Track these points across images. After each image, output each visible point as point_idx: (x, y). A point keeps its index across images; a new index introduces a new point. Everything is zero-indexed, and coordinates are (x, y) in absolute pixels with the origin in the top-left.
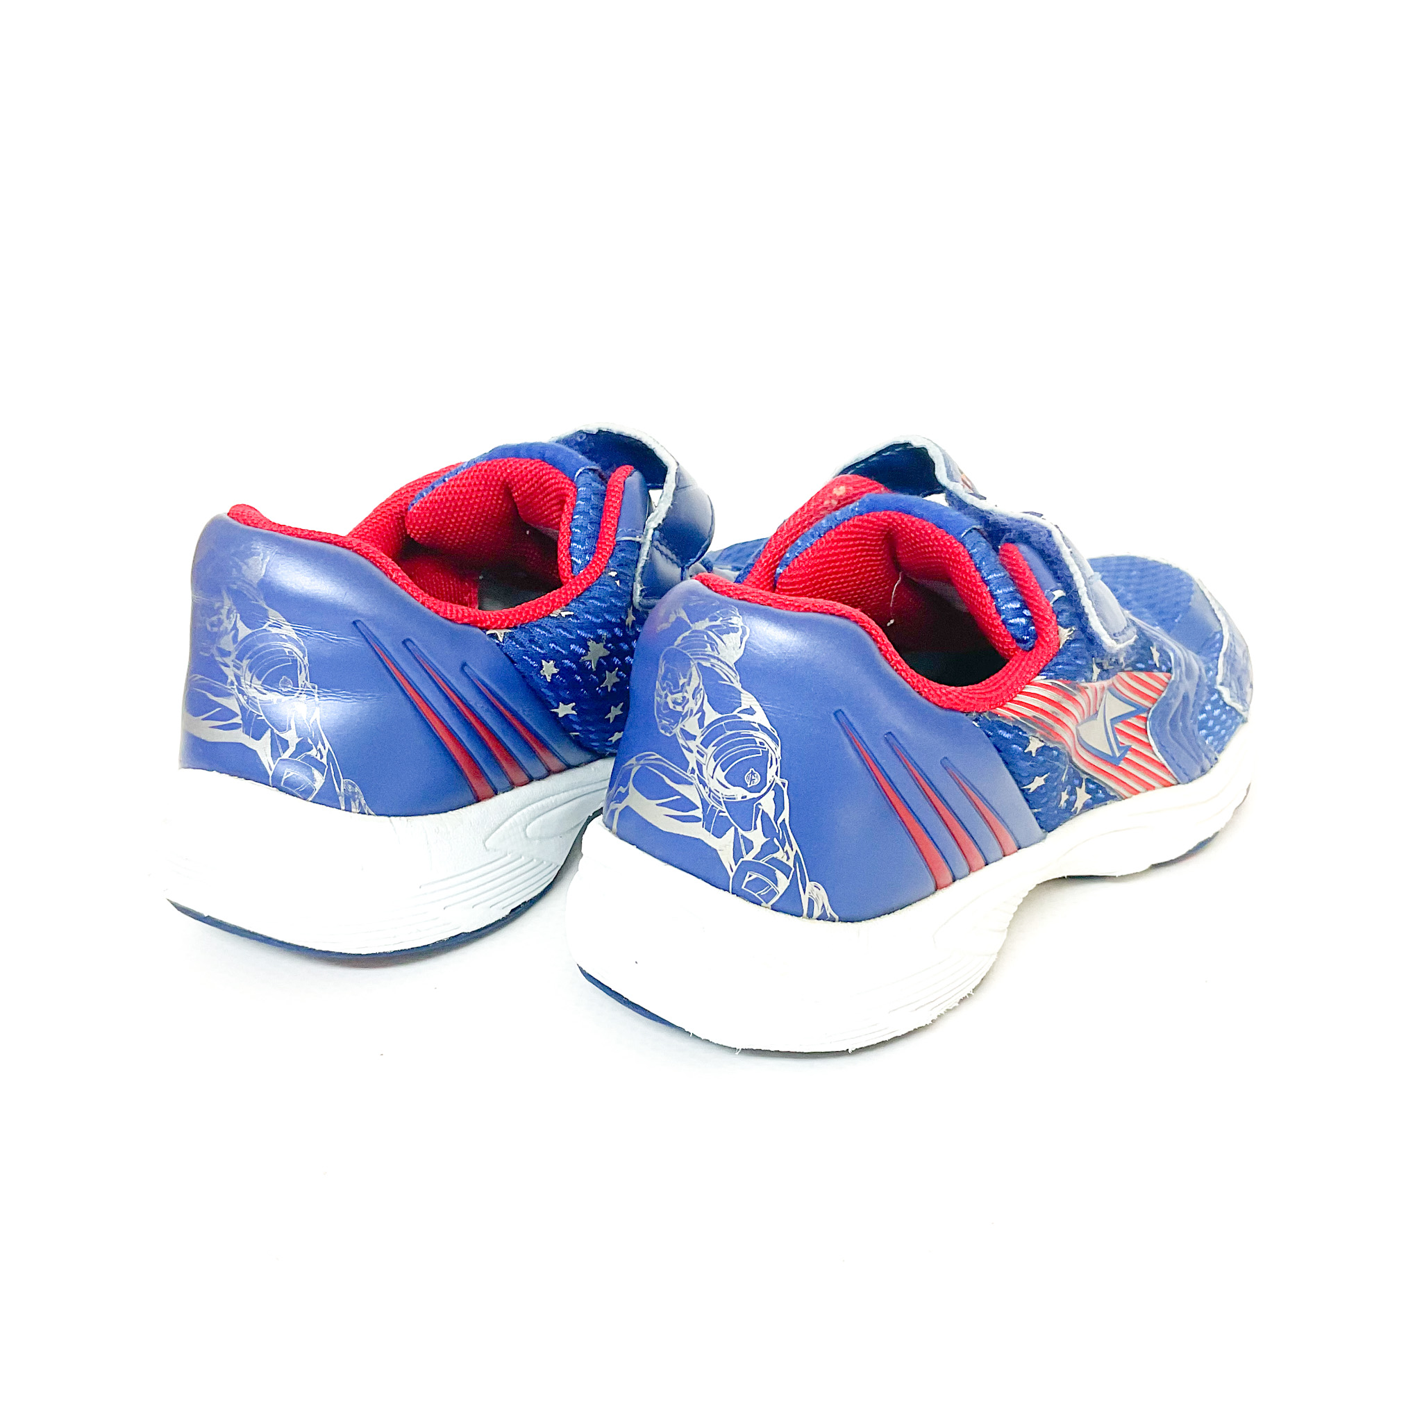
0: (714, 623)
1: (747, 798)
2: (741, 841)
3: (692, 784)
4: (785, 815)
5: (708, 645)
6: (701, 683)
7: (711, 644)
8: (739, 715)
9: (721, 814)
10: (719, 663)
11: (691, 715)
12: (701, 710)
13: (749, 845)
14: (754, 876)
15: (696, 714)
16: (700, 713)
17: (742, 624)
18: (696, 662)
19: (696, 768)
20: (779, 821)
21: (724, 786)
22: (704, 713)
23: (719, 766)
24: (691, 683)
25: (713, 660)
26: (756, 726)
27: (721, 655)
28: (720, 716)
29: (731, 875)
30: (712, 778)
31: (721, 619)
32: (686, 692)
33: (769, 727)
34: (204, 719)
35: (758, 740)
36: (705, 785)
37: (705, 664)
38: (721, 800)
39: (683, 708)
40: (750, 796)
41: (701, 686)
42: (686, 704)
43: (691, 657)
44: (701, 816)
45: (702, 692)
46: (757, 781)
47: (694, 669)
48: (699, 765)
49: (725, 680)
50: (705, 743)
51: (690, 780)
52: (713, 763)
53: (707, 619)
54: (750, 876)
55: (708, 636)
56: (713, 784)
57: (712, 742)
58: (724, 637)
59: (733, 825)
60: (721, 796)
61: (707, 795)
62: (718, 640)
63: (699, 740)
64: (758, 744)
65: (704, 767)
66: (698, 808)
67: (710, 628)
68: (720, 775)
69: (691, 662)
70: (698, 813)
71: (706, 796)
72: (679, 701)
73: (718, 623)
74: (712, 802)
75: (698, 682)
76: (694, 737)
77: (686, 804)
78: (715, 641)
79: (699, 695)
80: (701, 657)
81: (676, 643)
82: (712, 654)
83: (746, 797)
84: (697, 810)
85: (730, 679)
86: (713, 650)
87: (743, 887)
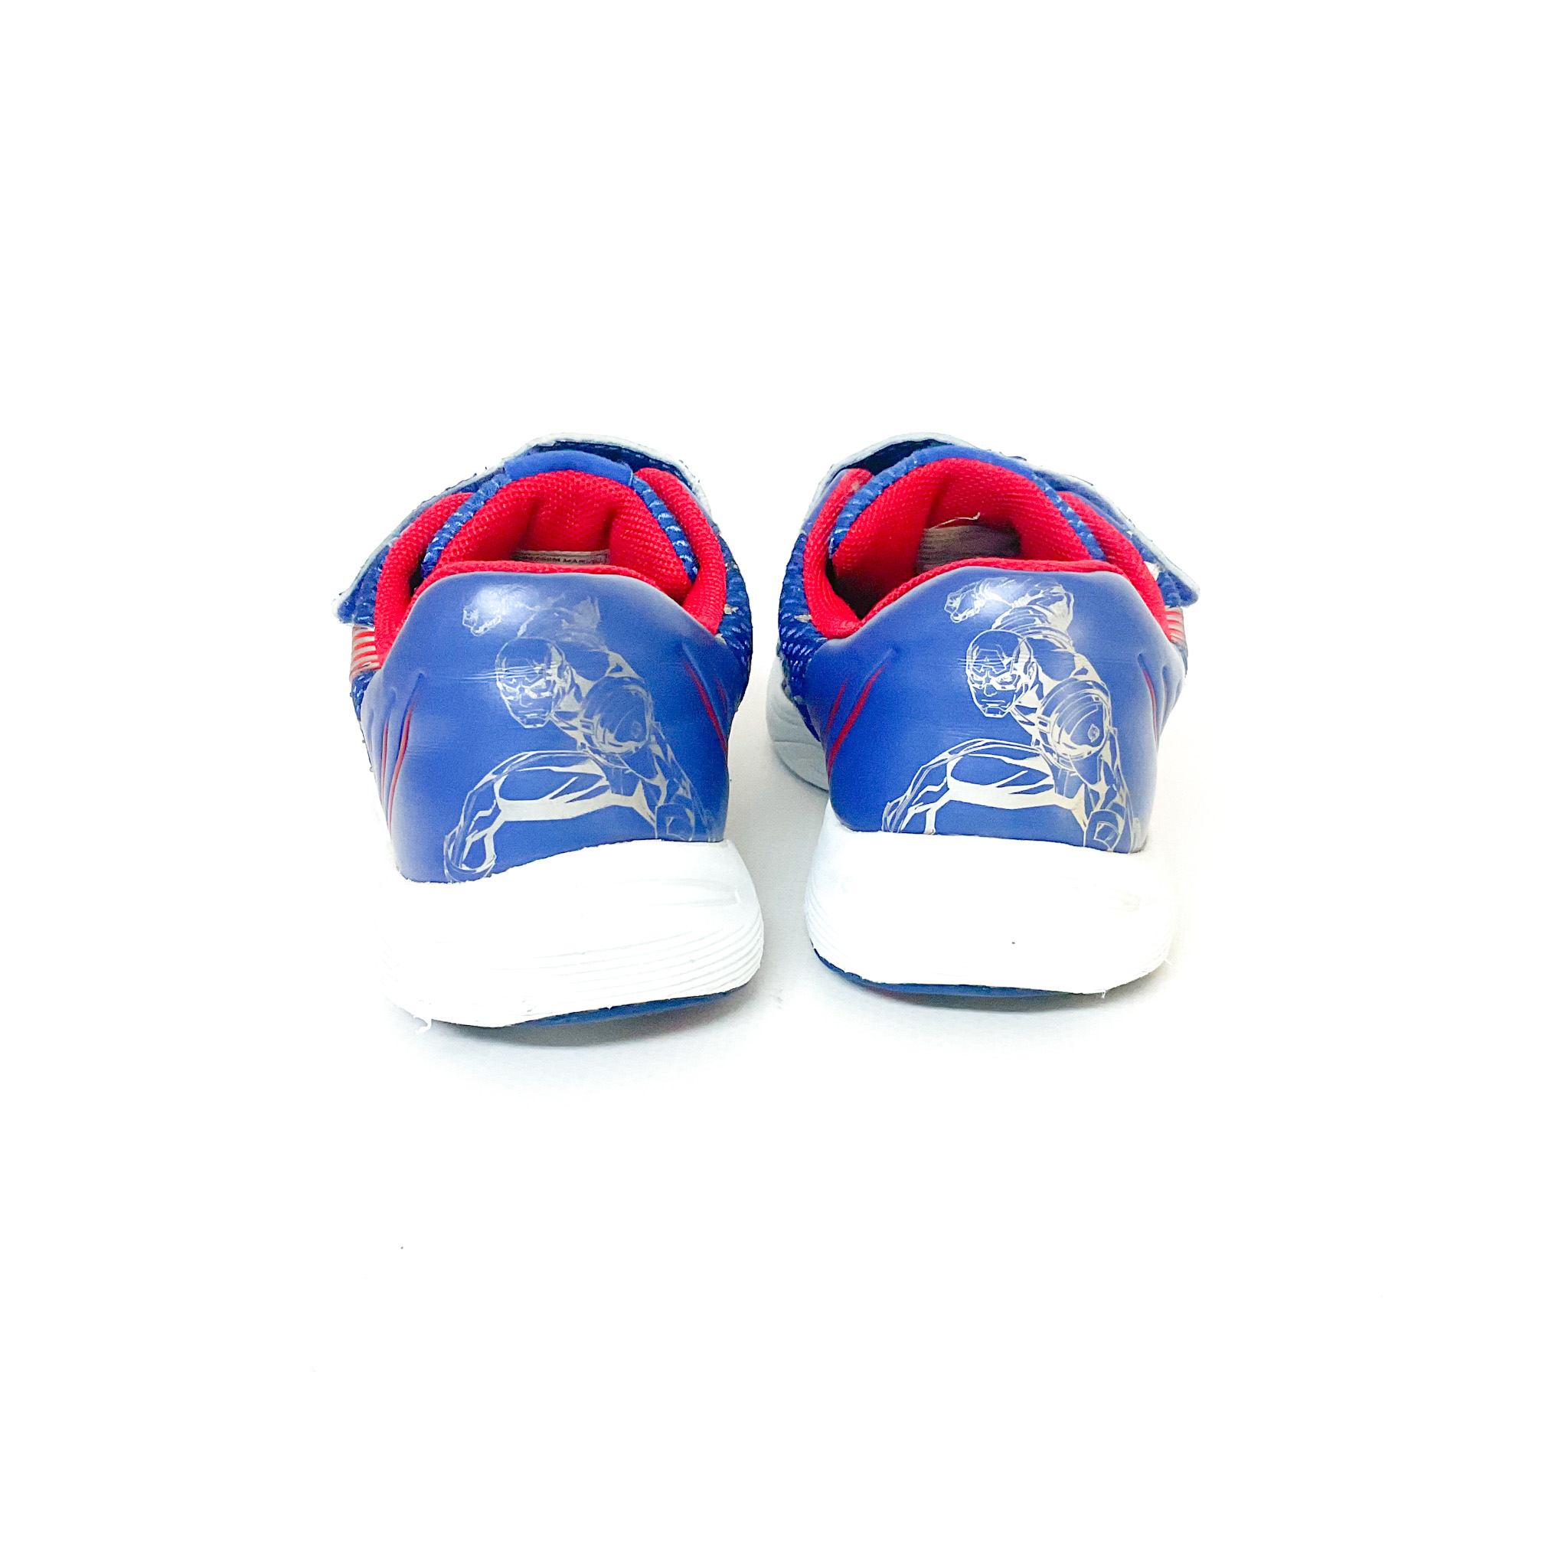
0: (1036, 597)
1: (1092, 753)
2: (1091, 795)
3: (1038, 755)
4: (1118, 762)
5: (1037, 619)
6: (1032, 657)
7: (1039, 617)
8: (1076, 677)
9: (1072, 775)
10: (1052, 633)
11: (1026, 691)
12: (1037, 681)
13: (1096, 795)
14: (1103, 825)
15: (1032, 687)
16: (1037, 685)
17: (1065, 592)
18: (1025, 637)
19: (1040, 739)
20: (1115, 767)
21: (1071, 747)
22: (1041, 685)
23: (1064, 729)
24: (1019, 660)
25: (1044, 632)
26: (1090, 683)
27: (1052, 624)
28: (1059, 682)
29: (1085, 829)
30: (1059, 743)
31: (1042, 591)
32: (1015, 669)
33: (1100, 682)
34: (553, 798)
35: (1093, 697)
36: (1051, 752)
37: (1035, 637)
38: (1071, 761)
39: (1016, 686)
40: (1094, 750)
41: (1033, 660)
42: (1017, 682)
43: (1019, 634)
44: (1053, 783)
45: (1034, 665)
46: (1098, 735)
47: (1023, 644)
48: (1044, 735)
49: (1059, 648)
50: (1047, 712)
51: (1034, 752)
52: (1057, 729)
53: (1027, 595)
54: (1100, 825)
55: (1033, 610)
56: (1061, 749)
57: (1054, 708)
58: (1051, 607)
59: (1083, 782)
60: (1069, 758)
61: (1056, 761)
62: (1045, 612)
63: (1039, 712)
64: (1095, 700)
65: (1049, 736)
66: (1048, 776)
67: (1034, 602)
68: (1066, 738)
69: (1019, 639)
70: (1050, 781)
71: (1054, 762)
72: (1008, 680)
73: (1040, 595)
74: (1062, 766)
75: (1029, 656)
76: (1034, 710)
77: (1034, 776)
78: (1042, 613)
79: (1031, 669)
80: (1030, 631)
81: (994, 626)
82: (1042, 626)
83: (1090, 752)
84: (1048, 778)
85: (1063, 645)
86: (1043, 622)
87: (1095, 838)
